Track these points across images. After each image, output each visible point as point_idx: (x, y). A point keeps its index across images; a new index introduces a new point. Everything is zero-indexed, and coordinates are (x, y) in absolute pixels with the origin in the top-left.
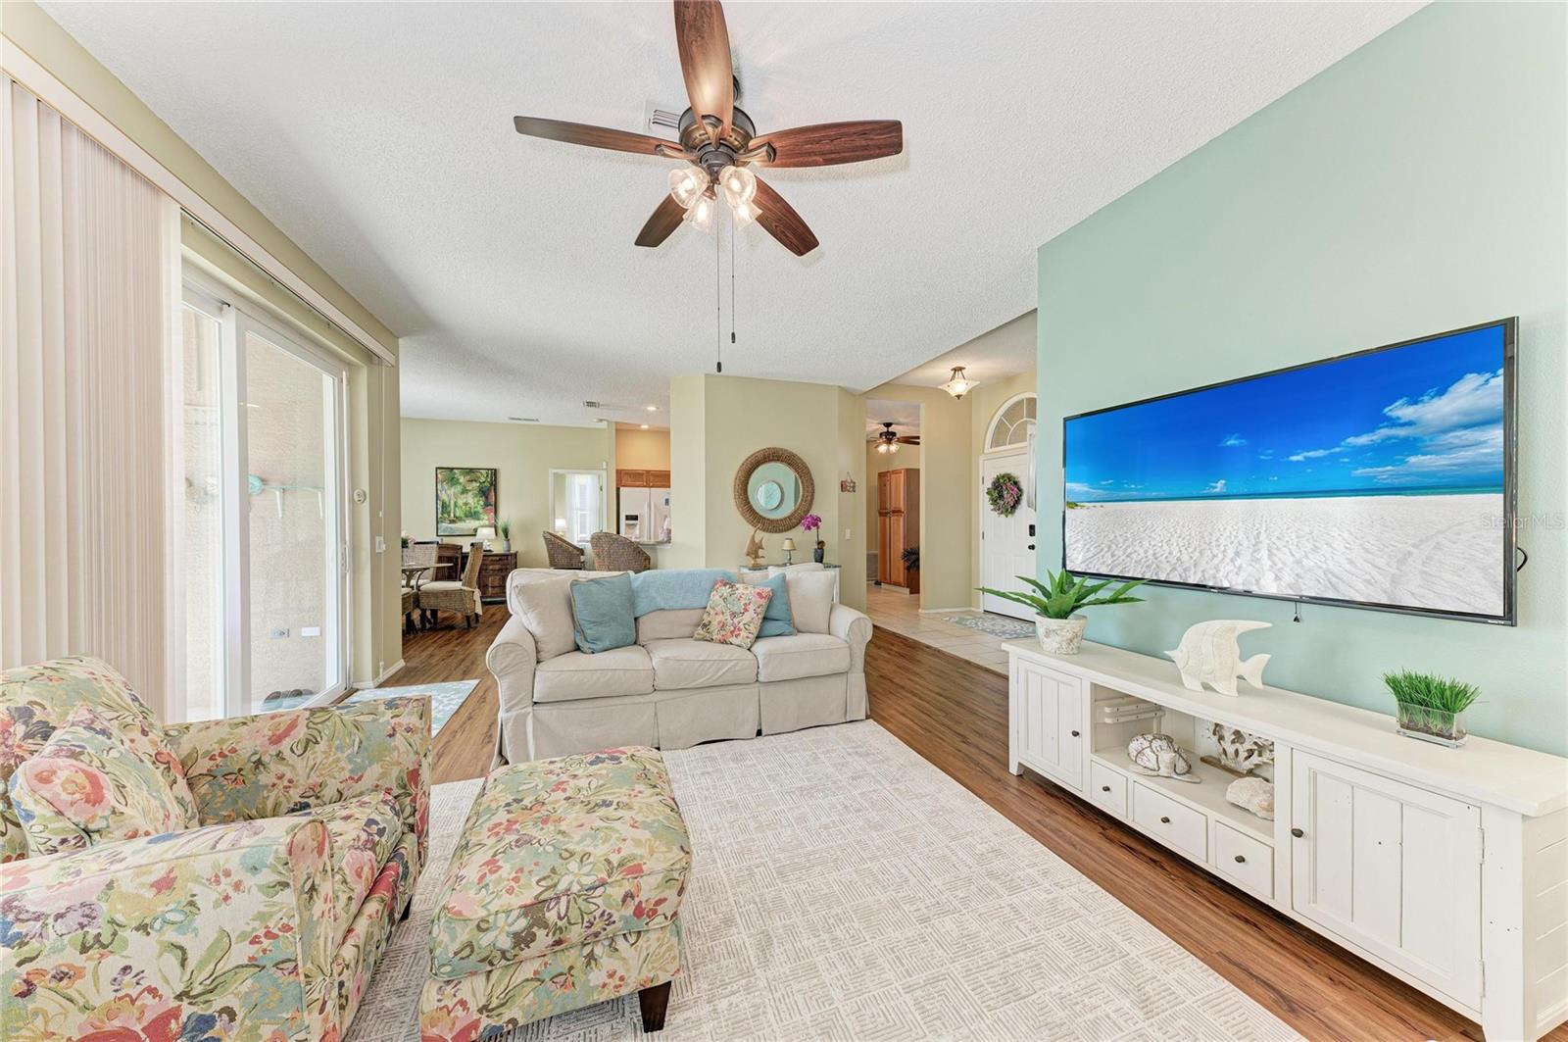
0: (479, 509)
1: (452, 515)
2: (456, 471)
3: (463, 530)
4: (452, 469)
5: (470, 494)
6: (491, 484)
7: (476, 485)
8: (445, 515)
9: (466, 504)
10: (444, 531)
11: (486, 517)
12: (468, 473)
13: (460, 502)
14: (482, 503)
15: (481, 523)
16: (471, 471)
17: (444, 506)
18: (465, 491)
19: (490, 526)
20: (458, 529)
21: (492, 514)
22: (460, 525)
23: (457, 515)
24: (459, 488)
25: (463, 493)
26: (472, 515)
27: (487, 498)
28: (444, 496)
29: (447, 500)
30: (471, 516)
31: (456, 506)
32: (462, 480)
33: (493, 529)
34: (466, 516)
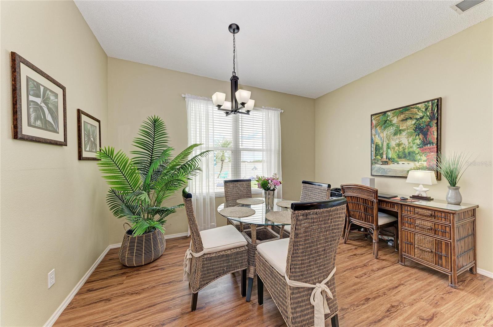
0: (415, 149)
1: (385, 156)
2: (389, 113)
3: (395, 171)
4: (385, 113)
5: (404, 133)
6: (432, 118)
7: (411, 123)
8: (379, 157)
9: (399, 145)
10: (377, 171)
11: (424, 158)
12: (402, 113)
13: (393, 144)
14: (418, 141)
15: (418, 164)
16: (406, 108)
17: (377, 149)
18: (398, 132)
19: (429, 169)
20: (391, 170)
21: (434, 155)
22: (392, 166)
23: (390, 156)
24: (392, 130)
25: (395, 134)
26: (408, 156)
27: (425, 134)
28: (377, 140)
29: (380, 143)
30: (405, 157)
31: (388, 148)
32: (395, 120)
33: (433, 174)
34: (399, 157)
